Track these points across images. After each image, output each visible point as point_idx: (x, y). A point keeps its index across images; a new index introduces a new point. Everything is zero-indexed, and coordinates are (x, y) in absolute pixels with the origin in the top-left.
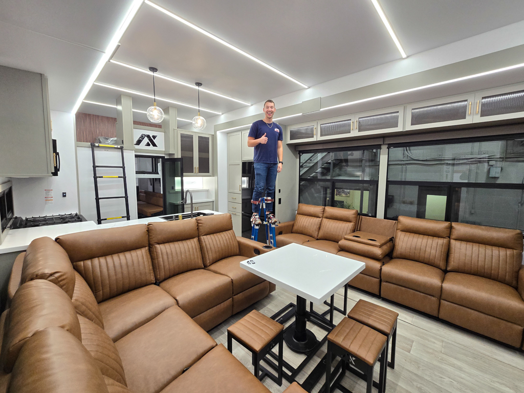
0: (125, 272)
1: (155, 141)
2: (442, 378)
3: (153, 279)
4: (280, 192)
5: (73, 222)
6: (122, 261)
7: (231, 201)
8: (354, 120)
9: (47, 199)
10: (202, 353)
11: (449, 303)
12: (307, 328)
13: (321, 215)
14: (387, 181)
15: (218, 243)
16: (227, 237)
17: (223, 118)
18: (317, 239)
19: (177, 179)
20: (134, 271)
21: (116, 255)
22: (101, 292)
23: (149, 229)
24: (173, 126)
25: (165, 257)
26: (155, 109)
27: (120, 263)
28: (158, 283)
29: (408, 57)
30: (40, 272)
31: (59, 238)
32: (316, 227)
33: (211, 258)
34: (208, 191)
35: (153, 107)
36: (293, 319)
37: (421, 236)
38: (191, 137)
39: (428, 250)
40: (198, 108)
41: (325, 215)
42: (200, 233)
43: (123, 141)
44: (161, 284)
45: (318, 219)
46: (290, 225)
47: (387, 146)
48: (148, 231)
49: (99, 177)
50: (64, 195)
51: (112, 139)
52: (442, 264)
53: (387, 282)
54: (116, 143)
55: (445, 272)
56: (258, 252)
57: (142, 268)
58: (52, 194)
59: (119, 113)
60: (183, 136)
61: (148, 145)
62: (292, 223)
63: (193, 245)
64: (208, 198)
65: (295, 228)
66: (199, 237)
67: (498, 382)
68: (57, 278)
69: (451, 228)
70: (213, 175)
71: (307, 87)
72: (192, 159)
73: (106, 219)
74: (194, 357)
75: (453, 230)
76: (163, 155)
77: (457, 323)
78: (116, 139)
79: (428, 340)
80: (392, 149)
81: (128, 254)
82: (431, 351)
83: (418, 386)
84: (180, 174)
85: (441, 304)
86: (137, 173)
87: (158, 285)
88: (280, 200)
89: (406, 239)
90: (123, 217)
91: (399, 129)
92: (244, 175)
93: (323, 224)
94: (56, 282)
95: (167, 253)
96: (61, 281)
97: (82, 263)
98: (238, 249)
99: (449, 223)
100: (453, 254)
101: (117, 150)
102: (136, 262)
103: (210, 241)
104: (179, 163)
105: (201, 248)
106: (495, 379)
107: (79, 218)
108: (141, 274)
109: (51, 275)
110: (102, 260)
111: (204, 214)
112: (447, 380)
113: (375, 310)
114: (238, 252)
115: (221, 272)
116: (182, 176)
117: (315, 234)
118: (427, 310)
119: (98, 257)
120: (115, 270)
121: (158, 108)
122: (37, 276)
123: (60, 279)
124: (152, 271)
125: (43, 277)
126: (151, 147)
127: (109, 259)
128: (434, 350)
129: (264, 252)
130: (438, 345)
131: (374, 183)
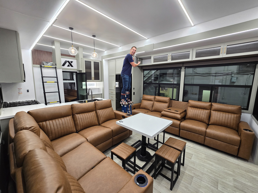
0: (62, 127)
1: (72, 64)
2: (204, 169)
3: (75, 130)
4: (134, 89)
5: (33, 104)
6: (60, 122)
7: (110, 94)
8: (169, 55)
9: (19, 93)
10: (100, 161)
11: (209, 138)
12: (147, 150)
13: (153, 100)
14: (184, 84)
15: (105, 113)
16: (109, 111)
17: (106, 53)
18: (152, 111)
19: (84, 83)
20: (66, 127)
21: (57, 119)
22: (51, 136)
23: (72, 107)
24: (81, 56)
25: (80, 120)
26: (73, 48)
27: (59, 123)
28: (77, 132)
29: (194, 25)
30: (25, 127)
31: (29, 112)
32: (151, 106)
33: (102, 120)
34: (99, 89)
35: (72, 48)
36: (140, 147)
37: (199, 109)
38: (90, 62)
39: (201, 115)
40: (94, 48)
41: (155, 100)
42: (97, 109)
43: (56, 64)
44: (79, 133)
45: (152, 102)
46: (139, 105)
47: (184, 67)
48: (71, 108)
49: (45, 82)
50: (28, 91)
51: (50, 63)
52: (207, 121)
53: (182, 130)
54: (52, 65)
55: (208, 125)
56: (124, 117)
57: (69, 125)
58: (22, 90)
59: (54, 50)
60: (86, 62)
61: (68, 66)
62: (140, 104)
63: (93, 114)
64: (99, 92)
65: (141, 106)
66: (96, 110)
67: (227, 170)
68: (33, 129)
69: (211, 105)
70: (101, 81)
71: (147, 38)
72: (90, 73)
73: (49, 103)
74: (97, 162)
75: (212, 106)
76: (77, 71)
77: (212, 146)
78: (52, 63)
79: (199, 154)
80: (187, 69)
81: (63, 119)
82: (200, 158)
83: (194, 172)
84: (85, 81)
85: (206, 138)
86: (64, 80)
87: (78, 133)
88: (134, 93)
89: (192, 110)
90: (58, 102)
91: (190, 59)
92: (117, 81)
93: (154, 104)
94: (32, 131)
95: (81, 118)
96: (35, 130)
97: (41, 123)
98: (114, 116)
99: (211, 103)
100: (212, 117)
101: (53, 69)
102: (66, 122)
103: (101, 112)
104: (85, 75)
105: (97, 116)
106: (226, 169)
107: (36, 102)
108: (69, 128)
109: (30, 128)
110: (51, 122)
111: (98, 100)
112: (206, 169)
113: (176, 141)
114: (114, 117)
115: (107, 127)
116: (86, 82)
117: (151, 109)
118: (200, 141)
119: (49, 120)
120: (57, 126)
121: (74, 48)
122: (23, 128)
123: (34, 130)
124: (74, 127)
125: (26, 129)
126: (70, 67)
127: (54, 121)
128: (201, 158)
129: (127, 117)
130: (203, 156)
131: (178, 85)
